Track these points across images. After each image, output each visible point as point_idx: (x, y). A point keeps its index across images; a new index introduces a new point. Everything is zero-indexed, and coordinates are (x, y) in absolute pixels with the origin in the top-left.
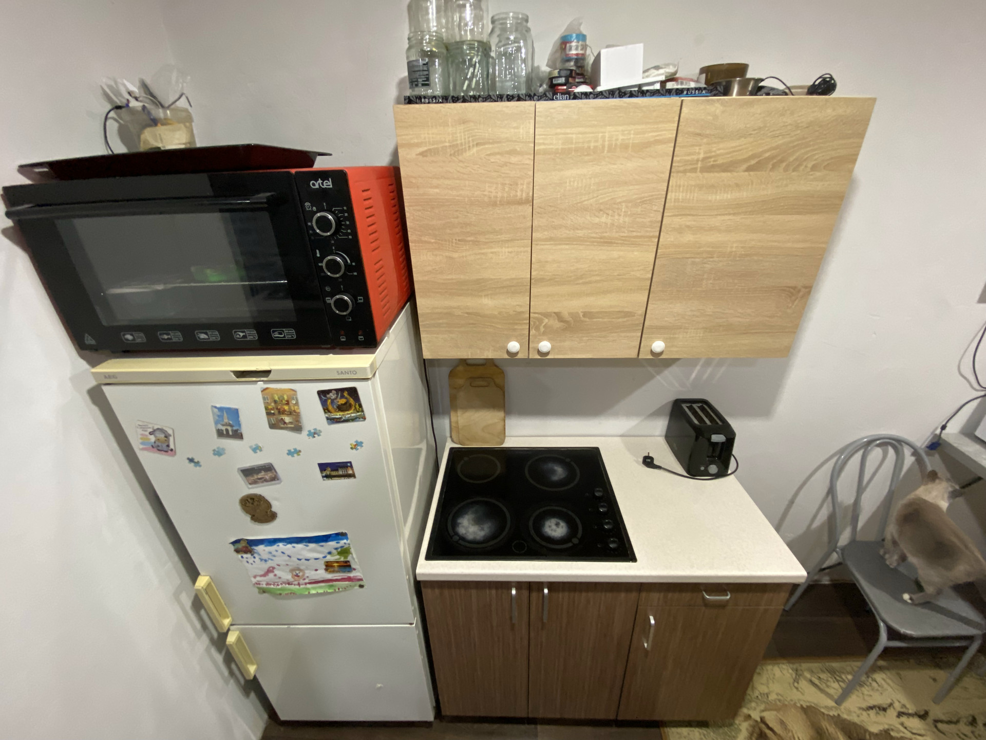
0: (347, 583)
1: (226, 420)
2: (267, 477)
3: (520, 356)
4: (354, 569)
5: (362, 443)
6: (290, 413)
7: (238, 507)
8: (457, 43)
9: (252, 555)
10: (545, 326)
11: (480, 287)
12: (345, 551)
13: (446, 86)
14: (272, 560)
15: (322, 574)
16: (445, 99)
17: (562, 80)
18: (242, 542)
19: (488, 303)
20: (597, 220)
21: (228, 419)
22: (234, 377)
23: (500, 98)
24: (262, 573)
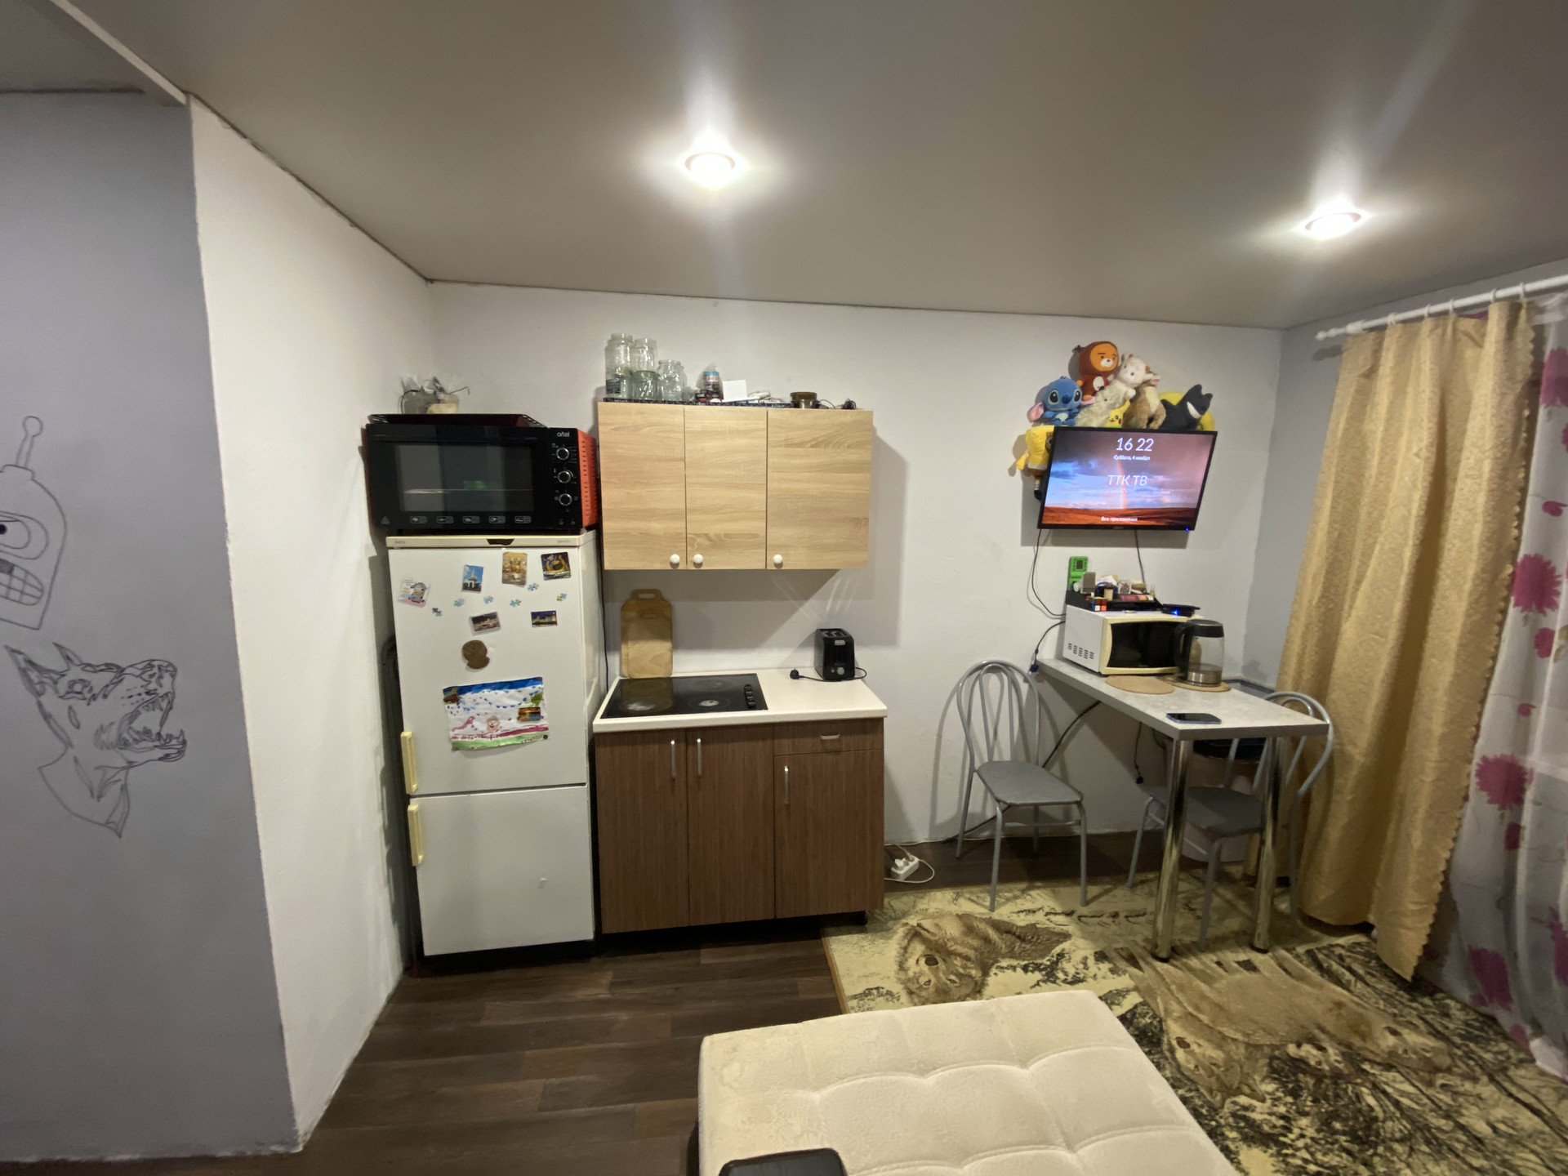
0: (534, 733)
1: (473, 576)
2: (491, 624)
3: (681, 567)
4: (543, 717)
5: (565, 595)
6: (519, 571)
7: (459, 654)
8: (638, 372)
9: (458, 704)
10: (698, 544)
11: (650, 514)
12: (537, 698)
13: (630, 393)
14: (474, 709)
15: (515, 724)
16: (630, 401)
17: (703, 395)
18: (453, 689)
19: (657, 526)
20: (726, 473)
21: (475, 575)
22: (487, 544)
23: (664, 402)
24: (462, 724)
